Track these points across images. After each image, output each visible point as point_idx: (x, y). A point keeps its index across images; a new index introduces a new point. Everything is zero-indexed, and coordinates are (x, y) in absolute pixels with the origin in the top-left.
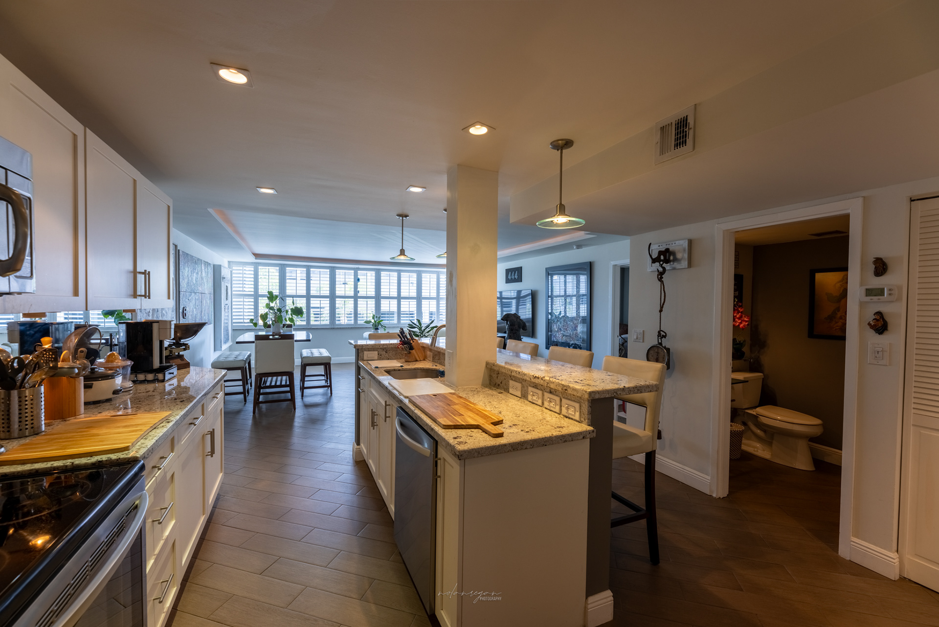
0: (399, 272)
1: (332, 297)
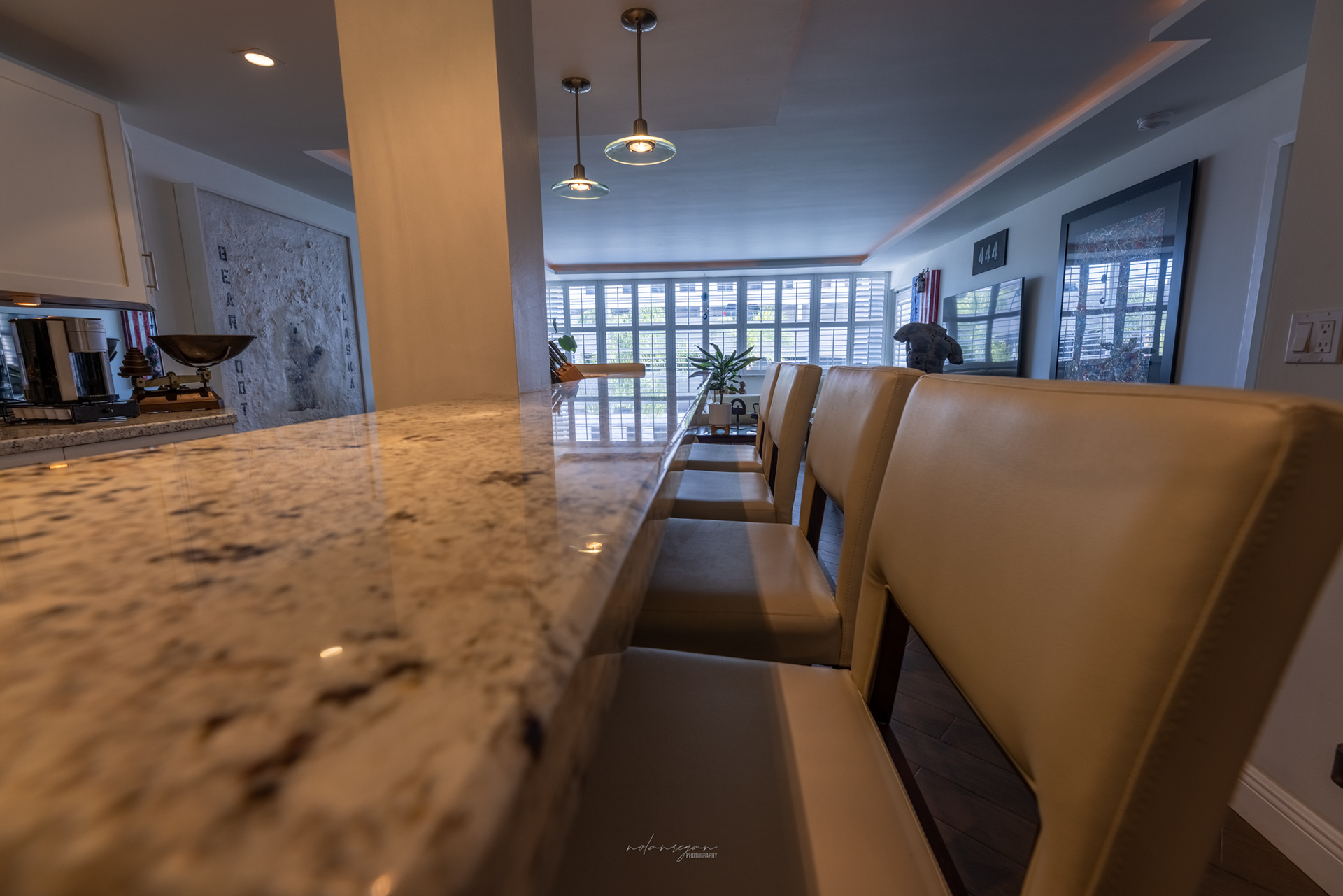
0: (779, 280)
1: (670, 327)
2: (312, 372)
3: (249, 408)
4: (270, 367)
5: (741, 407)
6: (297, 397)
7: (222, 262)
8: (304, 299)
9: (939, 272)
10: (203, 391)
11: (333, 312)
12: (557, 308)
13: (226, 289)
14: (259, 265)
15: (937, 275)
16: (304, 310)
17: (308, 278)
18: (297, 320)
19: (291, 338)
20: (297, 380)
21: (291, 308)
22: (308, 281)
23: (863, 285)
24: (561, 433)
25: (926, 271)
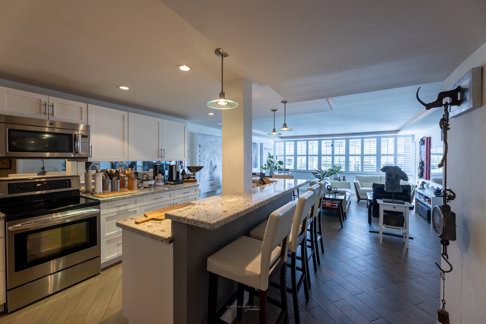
0: (362, 139)
1: (320, 155)
2: (214, 171)
3: (201, 180)
4: (206, 171)
5: (330, 188)
6: (210, 178)
7: (199, 148)
8: (214, 154)
9: (430, 138)
10: (194, 178)
11: (220, 156)
12: (282, 149)
13: (200, 154)
14: (206, 147)
15: (429, 139)
16: (214, 157)
17: (215, 149)
18: (212, 159)
19: (210, 164)
20: (211, 174)
21: (211, 156)
22: (215, 150)
23: (401, 141)
24: (281, 188)
25: (424, 137)
